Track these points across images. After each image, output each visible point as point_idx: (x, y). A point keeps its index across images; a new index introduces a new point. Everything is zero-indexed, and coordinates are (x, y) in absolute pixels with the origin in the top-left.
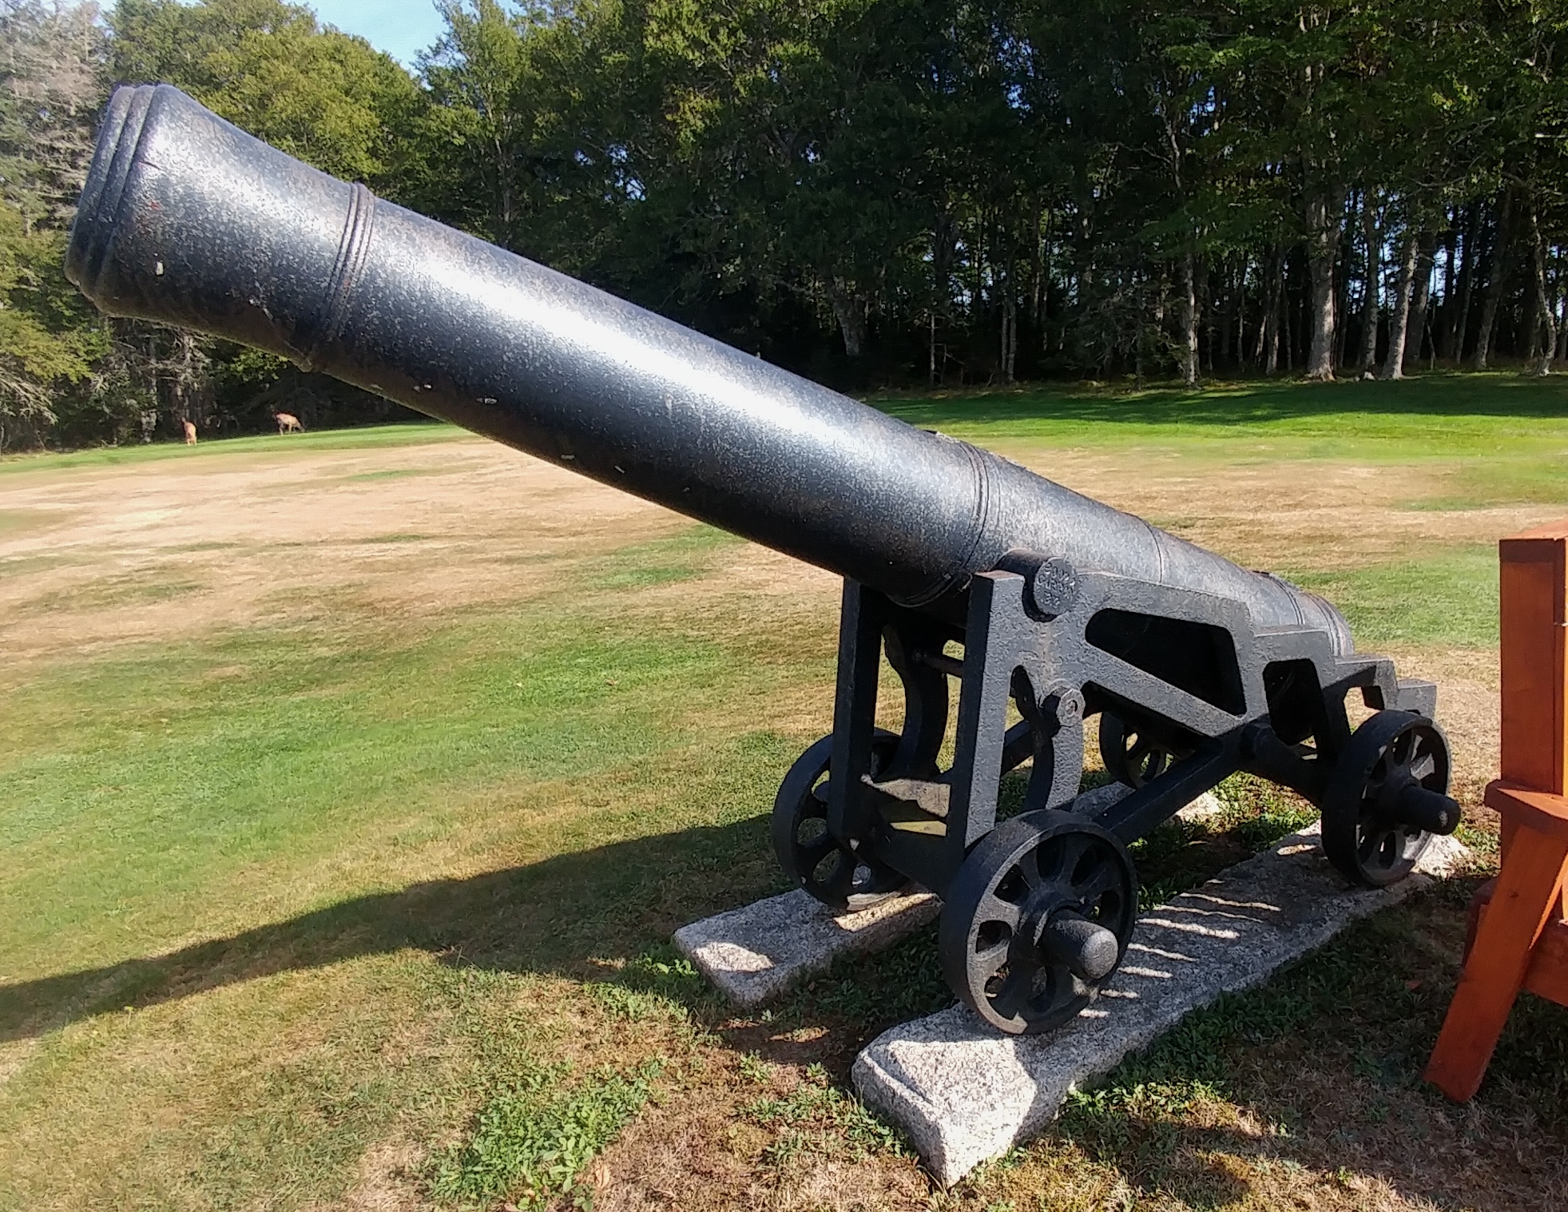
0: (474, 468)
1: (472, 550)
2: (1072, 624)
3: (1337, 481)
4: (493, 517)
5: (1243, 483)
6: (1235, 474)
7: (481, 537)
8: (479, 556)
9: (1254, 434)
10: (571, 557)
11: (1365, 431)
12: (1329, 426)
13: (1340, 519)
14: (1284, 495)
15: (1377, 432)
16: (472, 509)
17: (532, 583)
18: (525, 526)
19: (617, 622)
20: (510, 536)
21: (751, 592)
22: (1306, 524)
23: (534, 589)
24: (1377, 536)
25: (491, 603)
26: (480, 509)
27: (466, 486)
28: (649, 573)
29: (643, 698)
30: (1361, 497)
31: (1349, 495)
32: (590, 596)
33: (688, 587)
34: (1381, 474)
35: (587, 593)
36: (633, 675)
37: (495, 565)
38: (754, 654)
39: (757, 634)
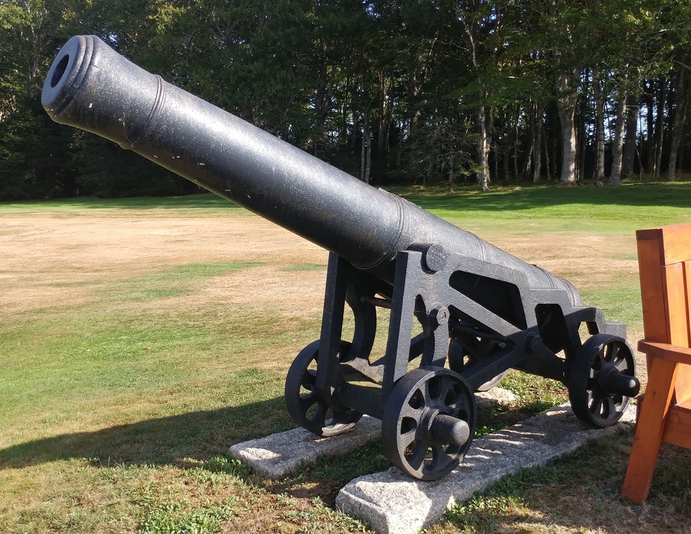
0: (17, 232)
1: (32, 279)
2: (443, 277)
3: (580, 243)
4: (39, 261)
5: (520, 245)
6: (516, 239)
7: (35, 272)
8: (37, 283)
9: (527, 217)
10: (100, 283)
11: (597, 215)
12: (574, 212)
13: (582, 264)
14: (547, 251)
15: (605, 216)
16: (24, 256)
17: (78, 297)
18: (62, 266)
19: (140, 318)
20: (53, 272)
21: (222, 302)
22: (560, 267)
23: (81, 301)
24: (604, 273)
25: (55, 308)
26: (29, 256)
27: (15, 243)
28: (154, 291)
29: (169, 356)
30: (594, 252)
31: (587, 251)
32: (119, 304)
33: (182, 299)
34: (607, 239)
35: (116, 302)
36: (158, 344)
37: (50, 288)
38: (233, 333)
39: (231, 323)
